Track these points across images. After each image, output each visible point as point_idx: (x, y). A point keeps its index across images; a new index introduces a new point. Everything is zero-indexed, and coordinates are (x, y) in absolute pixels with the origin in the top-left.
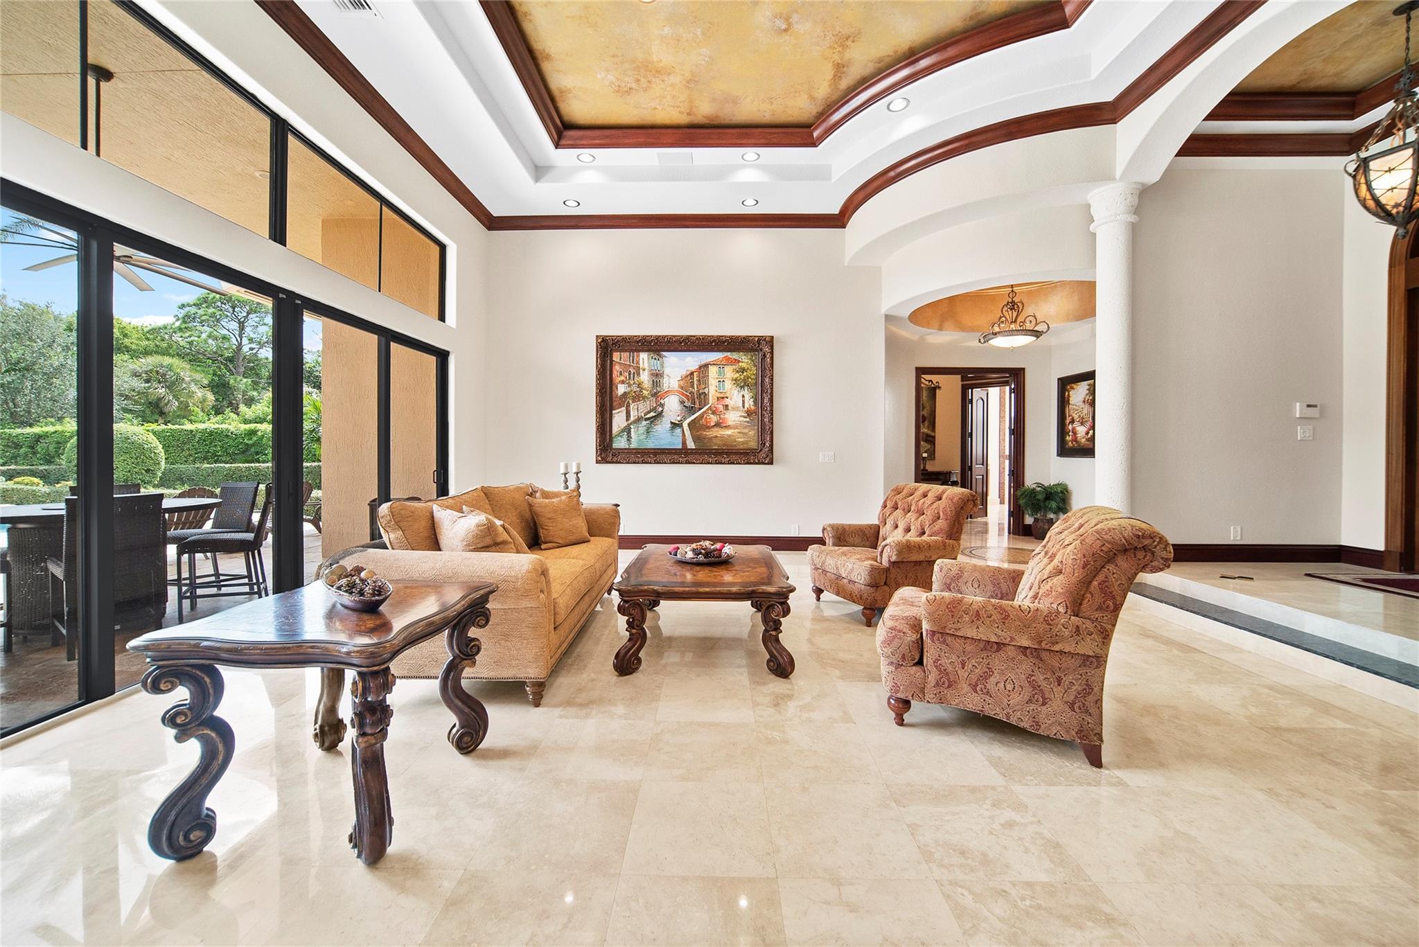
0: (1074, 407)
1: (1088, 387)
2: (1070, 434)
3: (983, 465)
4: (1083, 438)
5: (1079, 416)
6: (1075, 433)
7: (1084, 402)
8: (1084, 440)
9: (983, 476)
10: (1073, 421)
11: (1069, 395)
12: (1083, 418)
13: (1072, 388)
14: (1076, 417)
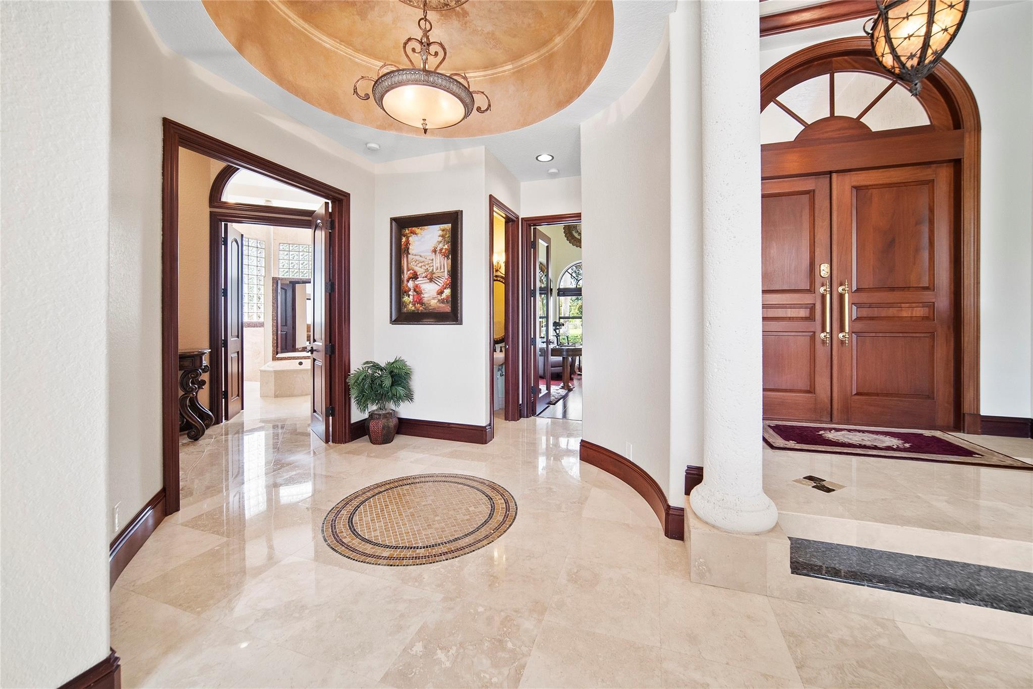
0: (418, 258)
1: (441, 233)
2: (410, 293)
3: (238, 337)
4: (434, 298)
5: (427, 270)
6: (418, 291)
7: (435, 251)
8: (436, 301)
9: (238, 353)
10: (415, 277)
11: (408, 243)
12: (432, 273)
13: (414, 233)
14: (420, 271)
